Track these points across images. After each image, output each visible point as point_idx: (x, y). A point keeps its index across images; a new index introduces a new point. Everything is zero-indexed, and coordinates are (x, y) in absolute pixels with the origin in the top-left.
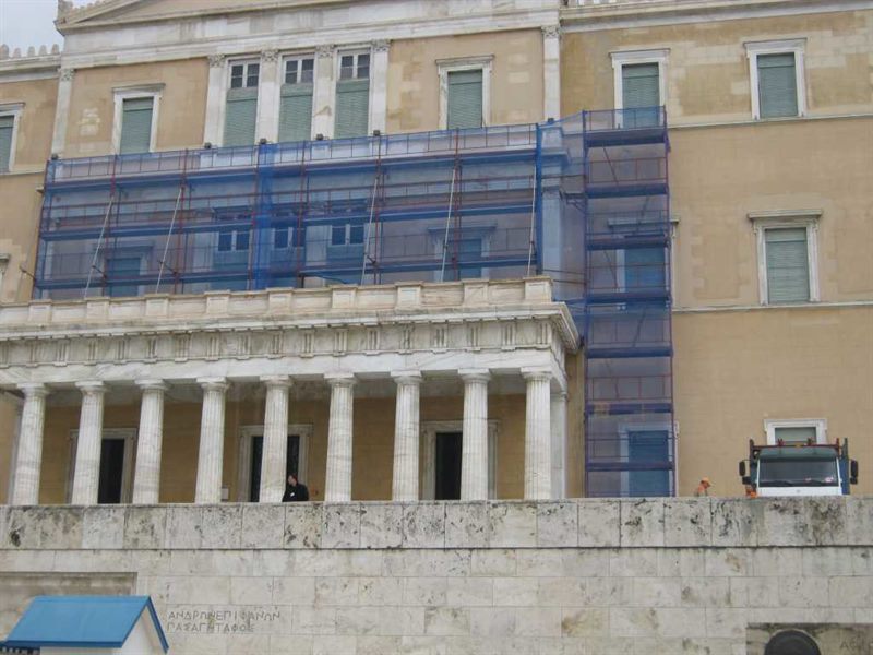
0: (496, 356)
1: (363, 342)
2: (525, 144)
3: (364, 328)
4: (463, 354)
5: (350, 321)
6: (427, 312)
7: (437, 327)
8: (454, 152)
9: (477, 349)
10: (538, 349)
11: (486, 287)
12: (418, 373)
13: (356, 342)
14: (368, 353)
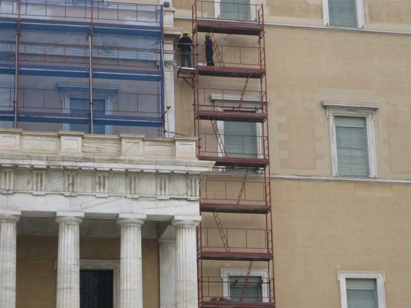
0: (152, 204)
1: (29, 183)
2: (151, 22)
3: (33, 170)
4: (124, 199)
5: (20, 162)
6: (94, 161)
7: (99, 174)
8: (89, 21)
9: (137, 196)
10: (190, 201)
11: (141, 143)
12: (82, 215)
13: (23, 182)
14: (35, 193)
